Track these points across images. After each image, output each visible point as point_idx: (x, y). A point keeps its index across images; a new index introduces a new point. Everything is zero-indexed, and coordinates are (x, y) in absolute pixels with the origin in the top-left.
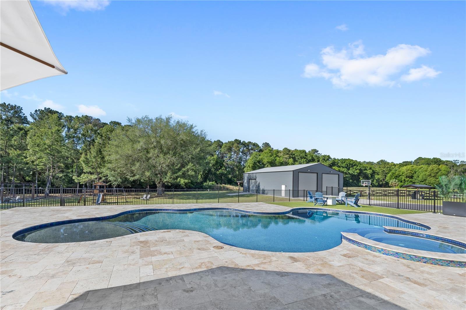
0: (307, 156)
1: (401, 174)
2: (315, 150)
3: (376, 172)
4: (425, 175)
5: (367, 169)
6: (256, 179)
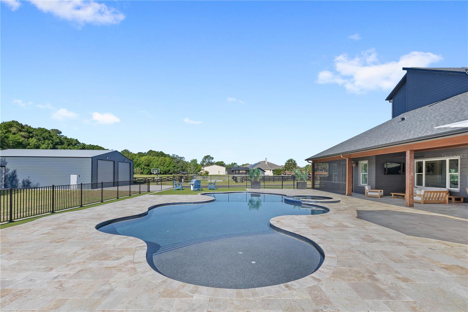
0: (52, 137)
1: (141, 163)
4: (158, 164)
6: (5, 167)
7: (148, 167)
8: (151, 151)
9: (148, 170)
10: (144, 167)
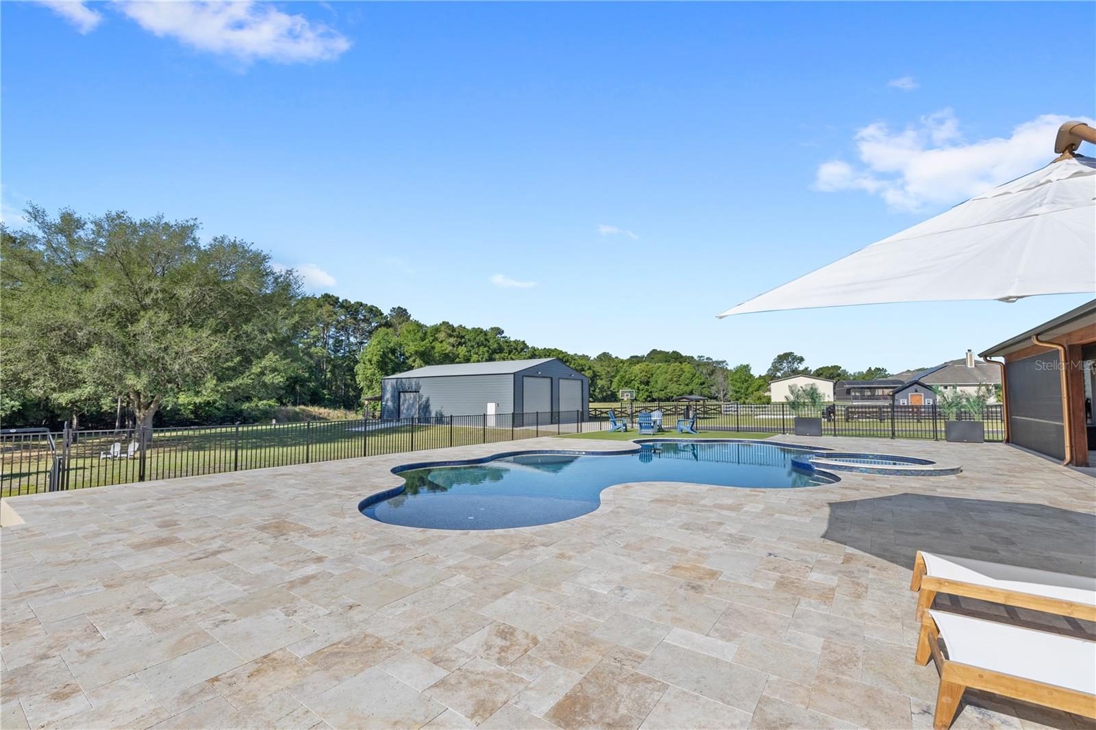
0: (489, 342)
1: (633, 378)
2: (498, 329)
3: (599, 374)
4: (665, 379)
5: (586, 369)
6: (418, 392)
7: (646, 387)
8: (654, 351)
9: (647, 393)
10: (638, 387)
